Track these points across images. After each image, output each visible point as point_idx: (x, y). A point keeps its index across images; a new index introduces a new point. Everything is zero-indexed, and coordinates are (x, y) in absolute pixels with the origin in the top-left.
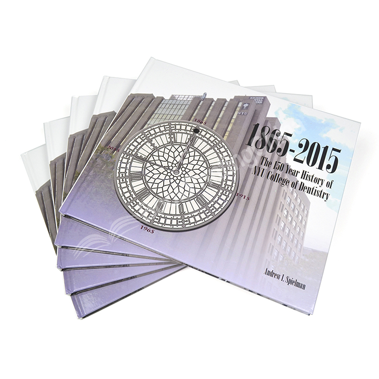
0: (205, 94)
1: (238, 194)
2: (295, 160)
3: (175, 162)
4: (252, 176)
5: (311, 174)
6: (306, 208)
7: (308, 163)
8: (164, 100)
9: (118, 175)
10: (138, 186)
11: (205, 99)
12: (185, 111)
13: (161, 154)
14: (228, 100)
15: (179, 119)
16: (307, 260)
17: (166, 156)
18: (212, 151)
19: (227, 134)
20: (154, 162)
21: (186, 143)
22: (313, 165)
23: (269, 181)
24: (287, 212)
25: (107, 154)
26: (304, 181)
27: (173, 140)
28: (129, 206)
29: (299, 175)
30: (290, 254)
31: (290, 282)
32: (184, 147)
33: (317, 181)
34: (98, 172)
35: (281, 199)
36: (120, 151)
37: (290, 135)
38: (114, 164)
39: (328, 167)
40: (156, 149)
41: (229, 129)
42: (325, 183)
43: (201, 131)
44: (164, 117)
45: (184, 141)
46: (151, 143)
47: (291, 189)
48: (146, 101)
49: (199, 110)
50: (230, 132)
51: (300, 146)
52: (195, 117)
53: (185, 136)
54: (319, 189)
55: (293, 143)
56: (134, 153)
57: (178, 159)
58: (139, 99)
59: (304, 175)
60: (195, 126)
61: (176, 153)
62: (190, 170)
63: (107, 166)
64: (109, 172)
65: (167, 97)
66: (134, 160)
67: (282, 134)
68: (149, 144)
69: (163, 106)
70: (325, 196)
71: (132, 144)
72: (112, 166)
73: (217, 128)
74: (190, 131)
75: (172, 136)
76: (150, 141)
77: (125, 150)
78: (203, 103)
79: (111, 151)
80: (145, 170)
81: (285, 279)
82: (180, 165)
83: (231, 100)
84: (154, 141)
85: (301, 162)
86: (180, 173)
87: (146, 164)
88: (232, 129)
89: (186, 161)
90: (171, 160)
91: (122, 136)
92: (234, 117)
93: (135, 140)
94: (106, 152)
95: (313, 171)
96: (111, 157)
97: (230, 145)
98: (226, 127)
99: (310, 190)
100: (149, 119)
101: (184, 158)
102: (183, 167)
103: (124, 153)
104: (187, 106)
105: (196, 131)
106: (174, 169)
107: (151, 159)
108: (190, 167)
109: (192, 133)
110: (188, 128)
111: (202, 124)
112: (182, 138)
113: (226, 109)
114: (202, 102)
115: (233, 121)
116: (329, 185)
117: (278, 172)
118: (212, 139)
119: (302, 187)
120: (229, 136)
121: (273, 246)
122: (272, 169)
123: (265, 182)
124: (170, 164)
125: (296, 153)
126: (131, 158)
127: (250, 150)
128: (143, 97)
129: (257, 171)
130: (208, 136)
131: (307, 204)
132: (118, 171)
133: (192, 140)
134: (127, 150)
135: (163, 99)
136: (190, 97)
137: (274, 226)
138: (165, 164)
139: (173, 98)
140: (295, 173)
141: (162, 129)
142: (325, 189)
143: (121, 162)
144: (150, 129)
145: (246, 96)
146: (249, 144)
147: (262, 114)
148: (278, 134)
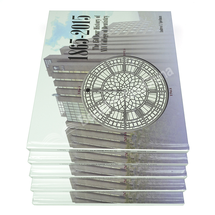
0: (53, 95)
1: (124, 55)
2: (88, 34)
3: (118, 94)
4: (108, 51)
5: (95, 26)
6: (117, 24)
7: (89, 28)
8: (69, 120)
9: (145, 125)
10: (145, 109)
11: (58, 94)
12: (73, 103)
13: (116, 105)
14: (54, 79)
15: (83, 104)
16: (146, 18)
17: (116, 101)
18: (100, 76)
19: (83, 72)
20: (124, 107)
21: (101, 93)
22: (88, 26)
23: (108, 43)
24: (124, 31)
25: (132, 139)
26: (101, 28)
27: (101, 102)
28: (162, 108)
29: (97, 30)
30: (147, 25)
31: (161, 22)
32: (104, 93)
33: (98, 22)
34: (148, 138)
35: (117, 35)
36: (126, 132)
37: (71, 40)
38: (137, 131)
39: (86, 19)
40: (113, 109)
41: (79, 72)
42: (98, 19)
43: (87, 87)
44: (84, 114)
45: (100, 95)
46: (110, 114)
47: (108, 32)
48: (74, 133)
49: (70, 94)
50: (81, 71)
51: (77, 34)
52: (76, 95)
53: (95, 96)
54: (103, 21)
55: (75, 37)
56: (123, 122)
57: (115, 93)
58: (74, 138)
59: (97, 28)
60: (84, 92)
61: (111, 96)
62: (120, 84)
63: (141, 135)
64: (145, 131)
65: (65, 119)
66: (128, 119)
68: (111, 115)
70: (105, 17)
71: (116, 126)
72: (139, 131)
73: (81, 79)
74: (90, 94)
75: (98, 103)
76: (108, 116)
77: (123, 129)
78: (63, 94)
79: (128, 138)
80: (132, 110)
81: (161, 24)
82: (118, 91)
83: (53, 78)
84: (108, 113)
85: (88, 31)
86: (125, 88)
87: (127, 111)
89: (115, 88)
90: (117, 97)
91: (112, 136)
92: (68, 72)
93: (112, 125)
94: (130, 141)
95: (92, 25)
96: (133, 135)
97: (90, 69)
98: (78, 74)
99: (106, 24)
100: (91, 124)
101: (113, 90)
102: (120, 88)
103: (125, 128)
104: (68, 103)
105: (88, 90)
106: (123, 93)
107: (122, 109)
108: (117, 84)
109: (91, 92)
110: (88, 95)
111: (81, 88)
112: (97, 97)
113: (62, 78)
114: (61, 95)
115: (72, 72)
116: (98, 17)
117: (100, 40)
118: (91, 79)
119: (105, 28)
120: (85, 71)
121: (147, 32)
122: (100, 43)
123: (110, 45)
124: (121, 97)
125: (83, 34)
126: (127, 122)
127: (89, 57)
129: (106, 50)
130: (89, 82)
131: (114, 24)
132: (141, 126)
133: (96, 90)
134: (122, 127)
136: (60, 104)
137: (135, 34)
138: (122, 100)
139: (64, 115)
140: (97, 33)
141: (95, 112)
142: (102, 18)
143: (134, 127)
144: (98, 120)
145: (47, 70)
146: (86, 58)
147: (59, 58)
148: (72, 46)
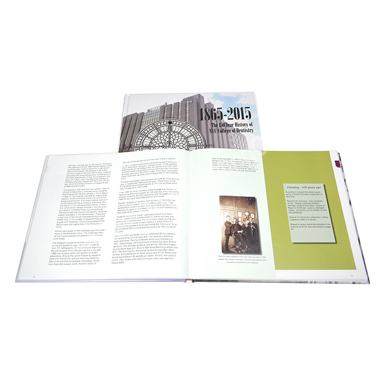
0: (166, 103)
1: (207, 145)
2: (229, 119)
3: (166, 142)
4: (210, 134)
5: (240, 123)
7: (236, 118)
11: (167, 106)
12: (159, 115)
13: (156, 141)
14: (180, 102)
15: (158, 120)
17: (160, 141)
18: (183, 130)
19: (187, 119)
20: (154, 146)
21: (168, 131)
22: (239, 118)
23: (220, 133)
26: (238, 127)
27: (159, 132)
29: (234, 125)
32: (167, 133)
33: (244, 125)
35: (230, 140)
36: (133, 147)
37: (221, 108)
39: (247, 117)
40: (152, 139)
41: (187, 116)
42: (248, 125)
43: (173, 122)
44: (149, 122)
45: (166, 130)
47: (233, 133)
48: (134, 118)
50: (189, 117)
51: (228, 112)
52: (166, 116)
53: (165, 127)
54: (247, 128)
55: (224, 111)
56: (141, 145)
57: (167, 140)
58: (130, 118)
59: (236, 124)
60: (168, 121)
61: (165, 138)
62: (176, 143)
65: (145, 111)
67: (216, 109)
68: (147, 138)
69: (146, 117)
70: (251, 131)
71: (137, 141)
73: (181, 118)
74: (167, 124)
75: (158, 130)
76: (147, 136)
78: (167, 108)
79: (127, 149)
82: (170, 142)
83: (182, 101)
84: (149, 136)
85: (233, 119)
88: (189, 116)
89: (172, 140)
90: (163, 141)
91: (130, 139)
92: (187, 109)
93: (139, 139)
94: (125, 150)
95: (240, 121)
97: (191, 123)
98: (185, 116)
99: (242, 131)
100: (141, 126)
101: (170, 138)
102: (172, 143)
103: (136, 147)
104: (159, 112)
105: (170, 123)
106: (167, 145)
107: (152, 145)
108: (175, 141)
110: (165, 123)
111: (172, 119)
112: (164, 129)
115: (187, 111)
116: (251, 125)
117: (223, 128)
118: (181, 124)
119: (238, 131)
120: (189, 120)
122: (219, 128)
123: (218, 135)
124: (164, 144)
125: (228, 116)
127: (203, 122)
128: (132, 116)
129: (212, 131)
130: (178, 123)
131: (244, 137)
133: (170, 129)
134: (136, 145)
135: (143, 113)
136: (158, 107)
138: (161, 145)
139: (149, 111)
140: (231, 126)
141: (151, 128)
142: (250, 127)
144: (144, 130)
145: (189, 97)
146: (202, 119)
147: (201, 103)
148: (215, 110)
